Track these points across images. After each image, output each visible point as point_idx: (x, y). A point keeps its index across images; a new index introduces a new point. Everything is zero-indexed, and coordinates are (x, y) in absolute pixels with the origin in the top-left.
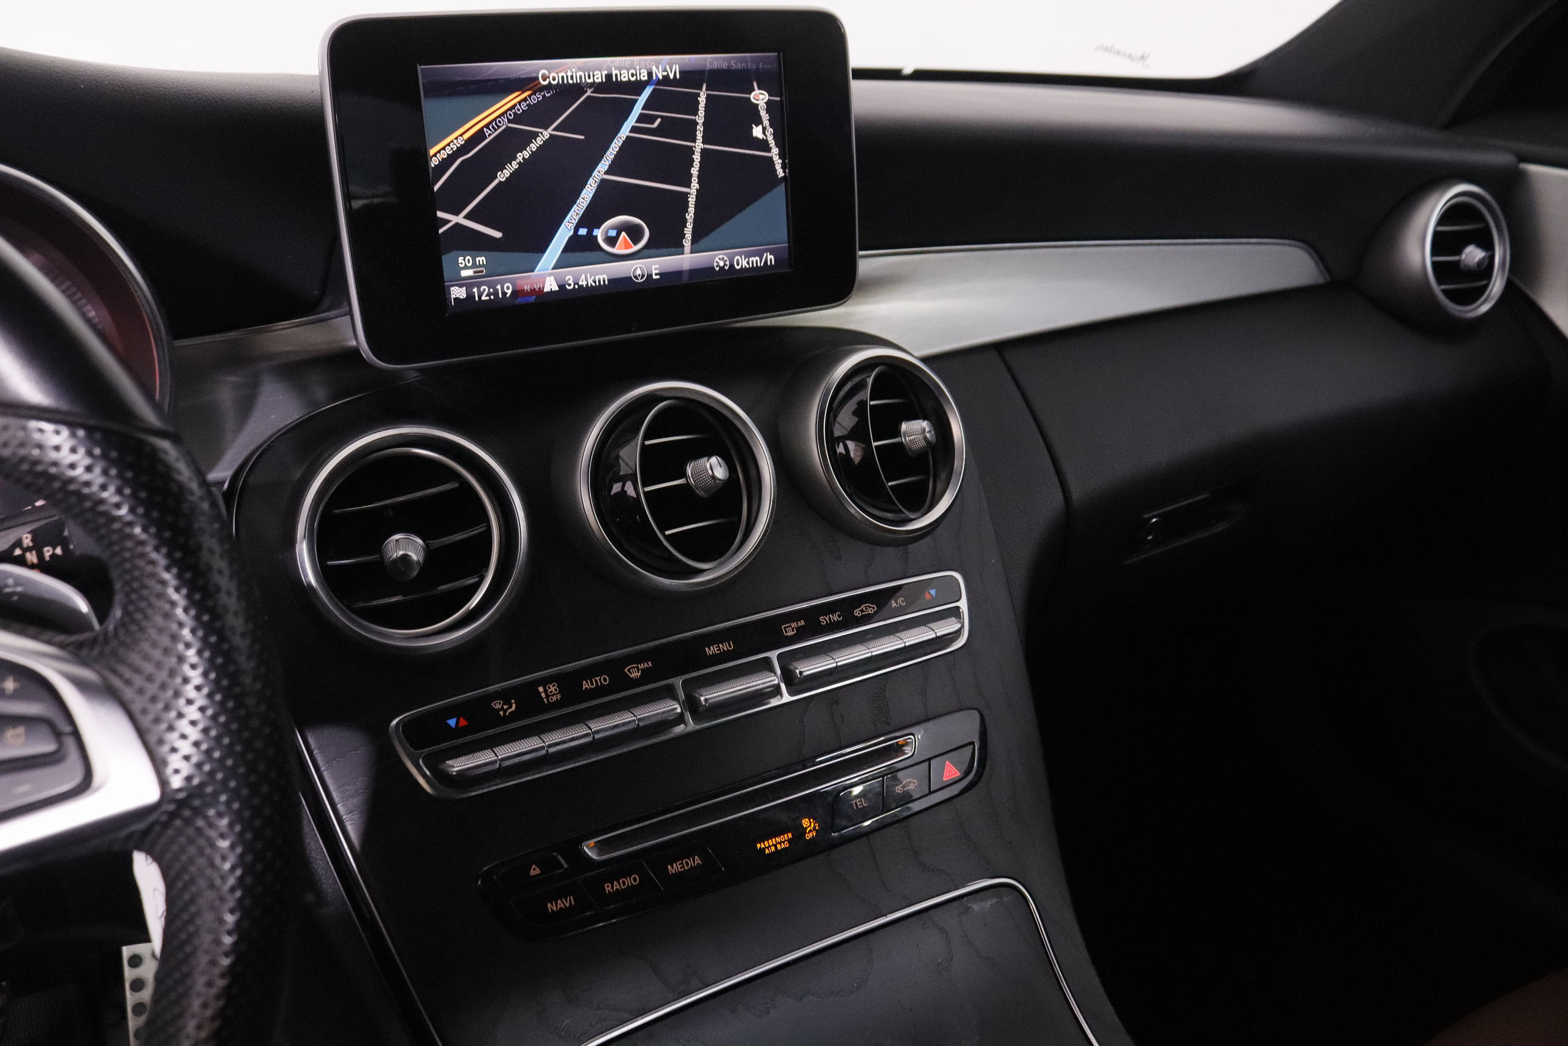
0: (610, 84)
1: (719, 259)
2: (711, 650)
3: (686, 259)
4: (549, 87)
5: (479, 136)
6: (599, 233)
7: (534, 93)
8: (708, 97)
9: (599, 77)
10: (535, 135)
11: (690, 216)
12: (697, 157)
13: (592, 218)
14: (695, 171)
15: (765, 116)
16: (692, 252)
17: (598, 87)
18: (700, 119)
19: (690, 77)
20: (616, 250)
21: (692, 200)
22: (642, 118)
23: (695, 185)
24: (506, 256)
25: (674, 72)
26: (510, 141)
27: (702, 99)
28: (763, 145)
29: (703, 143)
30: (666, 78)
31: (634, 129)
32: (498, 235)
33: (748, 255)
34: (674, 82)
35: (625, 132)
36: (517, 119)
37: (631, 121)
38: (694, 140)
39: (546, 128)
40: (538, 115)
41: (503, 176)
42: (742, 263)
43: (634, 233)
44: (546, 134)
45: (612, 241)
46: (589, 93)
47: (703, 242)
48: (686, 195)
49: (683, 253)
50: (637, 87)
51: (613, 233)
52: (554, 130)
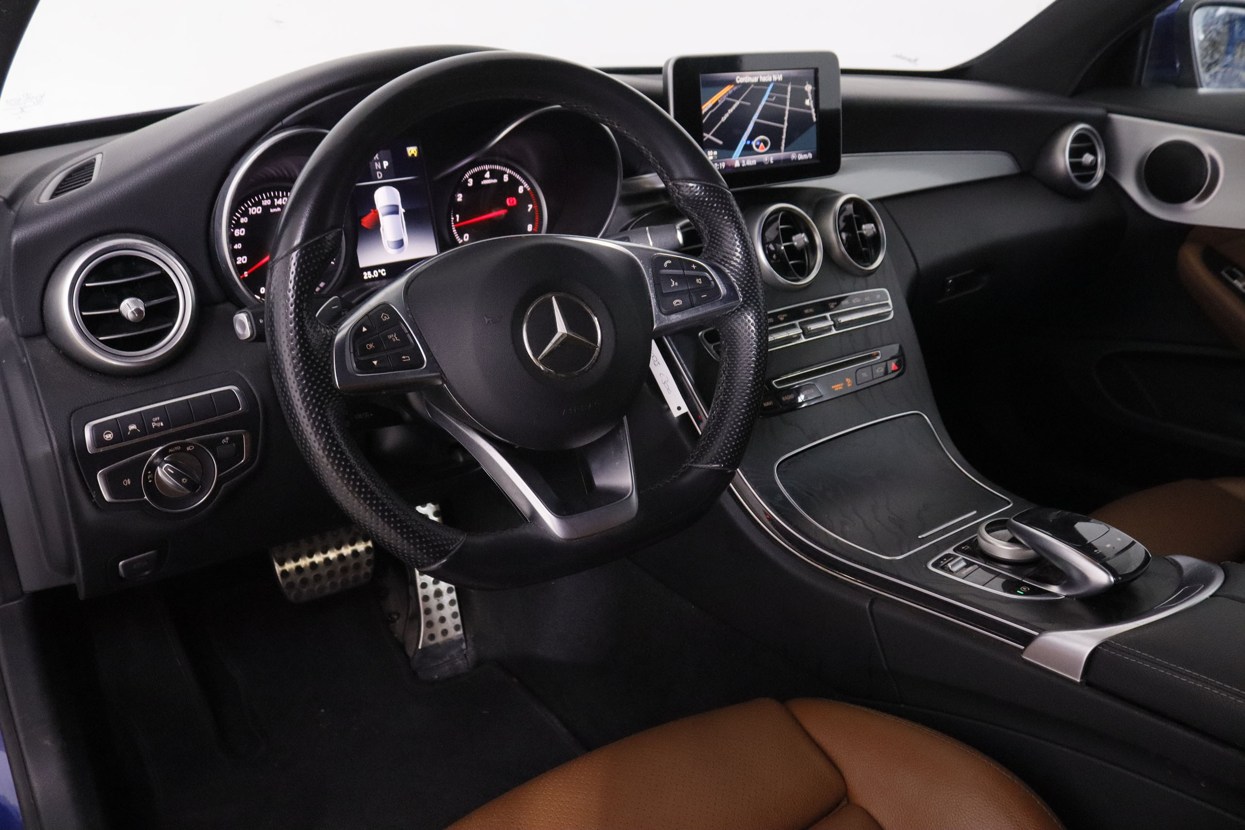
0: (759, 83)
1: (793, 156)
2: (806, 311)
3: (782, 155)
4: (740, 84)
5: (717, 103)
6: (754, 143)
7: (735, 86)
8: (792, 89)
9: (755, 80)
10: (734, 103)
11: (784, 137)
12: (787, 113)
13: (751, 138)
14: (786, 118)
15: (810, 95)
16: (785, 151)
17: (755, 84)
18: (788, 96)
19: (786, 80)
20: (759, 150)
21: (785, 131)
22: (770, 96)
23: (786, 124)
24: (725, 152)
25: (780, 78)
26: (727, 105)
27: (789, 89)
28: (809, 108)
29: (790, 106)
30: (777, 80)
31: (767, 101)
32: (720, 142)
33: (803, 154)
34: (780, 82)
35: (763, 102)
36: (729, 96)
37: (766, 98)
38: (785, 105)
39: (738, 99)
40: (735, 95)
41: (724, 119)
42: (801, 157)
43: (765, 143)
44: (737, 103)
45: (758, 147)
46: (752, 86)
47: (789, 147)
48: (782, 129)
49: (780, 152)
50: (767, 84)
51: (758, 143)
52: (741, 100)
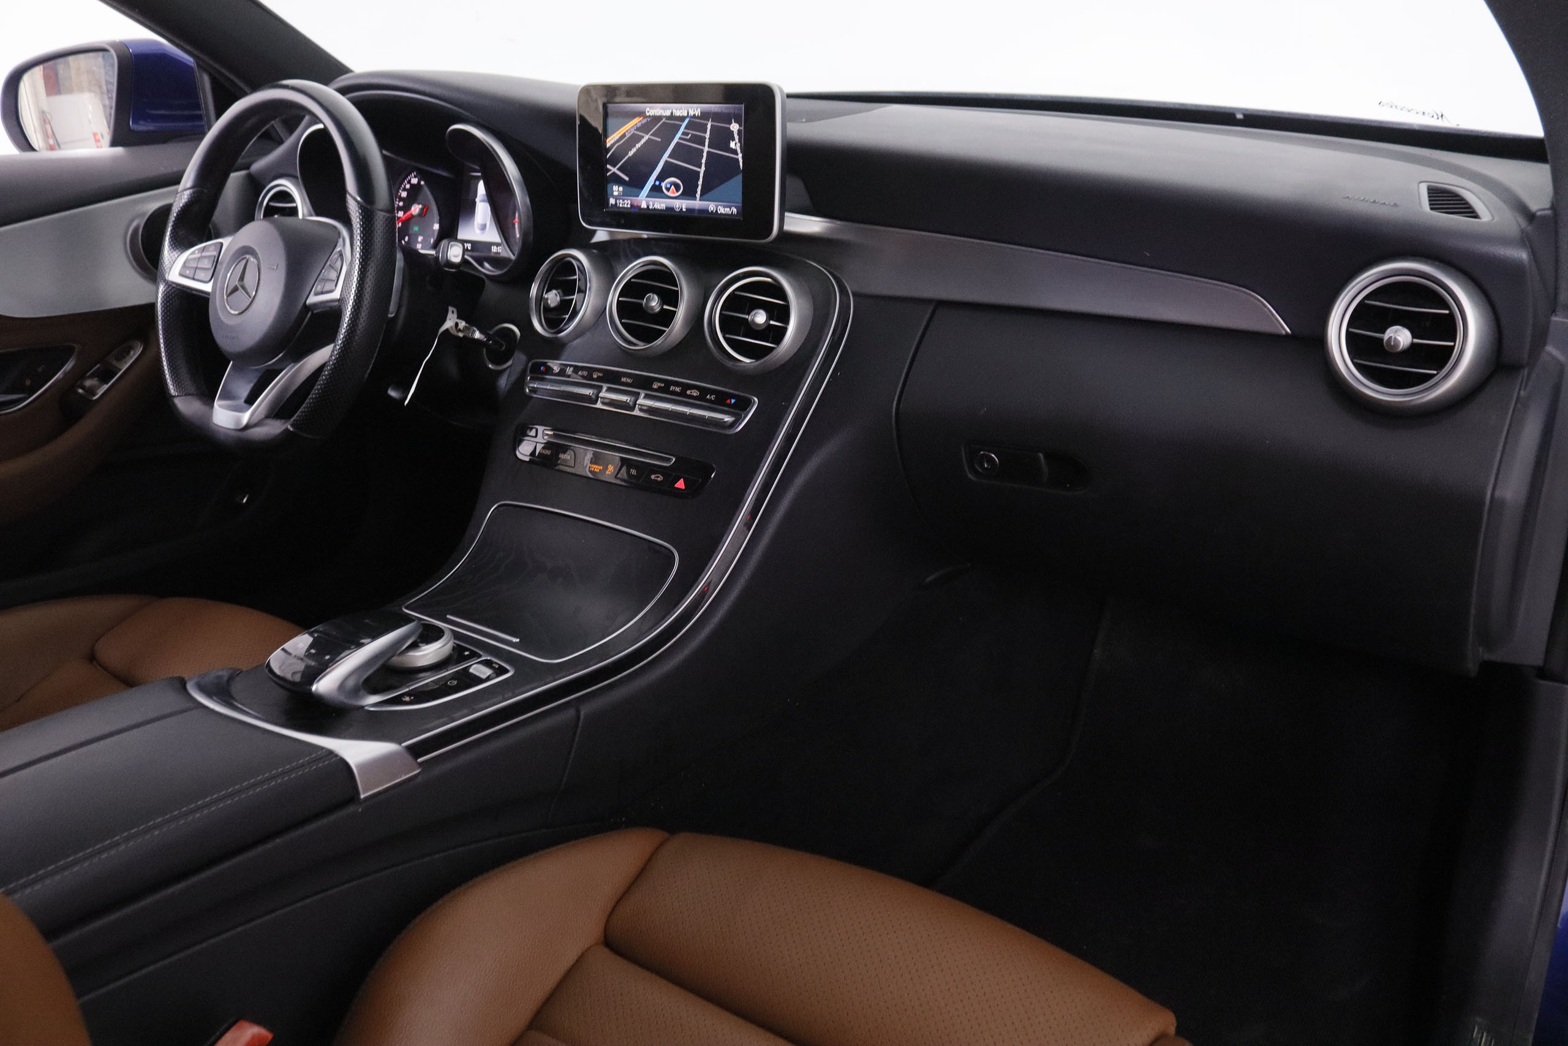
0: (672, 117)
1: (711, 207)
2: (624, 380)
3: (697, 203)
4: (650, 116)
5: (624, 135)
6: (663, 185)
7: (644, 118)
8: (712, 125)
9: (668, 113)
10: (643, 137)
11: (700, 182)
12: (705, 154)
13: (661, 178)
14: (704, 161)
15: (736, 137)
16: (700, 200)
17: (668, 118)
18: (707, 136)
19: (705, 115)
20: (669, 194)
21: (701, 175)
22: (683, 133)
23: (703, 168)
24: (630, 189)
25: (698, 112)
26: (635, 139)
27: (709, 127)
28: (735, 152)
29: (709, 147)
30: (694, 115)
31: (680, 138)
32: (627, 179)
33: (724, 207)
34: (698, 117)
35: (676, 140)
36: (638, 129)
37: (679, 135)
38: (704, 146)
39: (647, 134)
40: (645, 128)
41: (631, 154)
42: (722, 210)
43: (677, 187)
44: (646, 137)
45: (668, 189)
46: (664, 119)
47: (704, 197)
48: (699, 173)
49: (696, 200)
50: (682, 119)
51: (669, 186)
52: (651, 135)
